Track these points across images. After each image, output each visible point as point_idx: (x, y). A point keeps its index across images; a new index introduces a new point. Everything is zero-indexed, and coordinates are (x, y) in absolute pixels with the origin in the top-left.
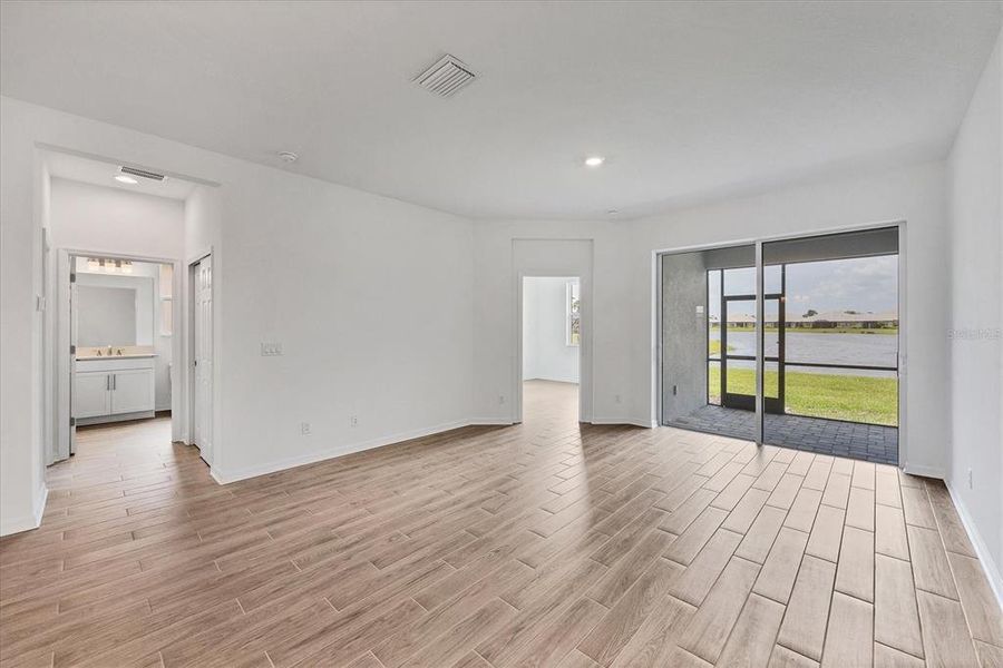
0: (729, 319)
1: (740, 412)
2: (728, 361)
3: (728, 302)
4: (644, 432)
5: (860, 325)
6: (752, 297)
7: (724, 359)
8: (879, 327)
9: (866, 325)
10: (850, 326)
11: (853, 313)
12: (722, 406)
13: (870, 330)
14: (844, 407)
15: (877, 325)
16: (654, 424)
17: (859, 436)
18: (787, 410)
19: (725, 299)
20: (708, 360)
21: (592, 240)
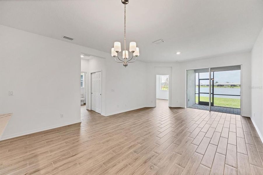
0: (200, 84)
1: (203, 105)
2: (200, 94)
3: (200, 80)
4: (184, 109)
5: (230, 86)
6: (208, 79)
7: (199, 93)
8: (235, 86)
9: (232, 86)
10: (228, 86)
11: (228, 82)
12: (199, 104)
13: (232, 87)
14: (227, 105)
15: (234, 86)
16: (186, 107)
17: (231, 110)
18: (214, 105)
19: (199, 80)
20: (195, 94)
21: (172, 67)
